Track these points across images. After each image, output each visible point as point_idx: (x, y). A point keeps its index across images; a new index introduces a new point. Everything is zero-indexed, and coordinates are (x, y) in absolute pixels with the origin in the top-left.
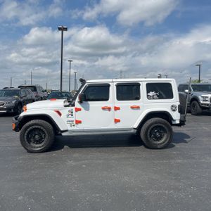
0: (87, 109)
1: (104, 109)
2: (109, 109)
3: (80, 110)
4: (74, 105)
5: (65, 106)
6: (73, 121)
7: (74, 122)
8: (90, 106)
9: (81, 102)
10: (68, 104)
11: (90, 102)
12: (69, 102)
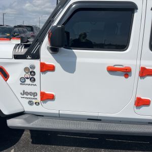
0: (70, 67)
1: (112, 70)
2: (126, 72)
3: (52, 68)
4: (37, 56)
5: (17, 57)
6: (35, 94)
7: (39, 97)
8: (78, 60)
9: (54, 50)
10: (23, 51)
11: (77, 52)
12: (26, 46)
